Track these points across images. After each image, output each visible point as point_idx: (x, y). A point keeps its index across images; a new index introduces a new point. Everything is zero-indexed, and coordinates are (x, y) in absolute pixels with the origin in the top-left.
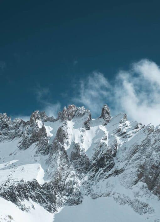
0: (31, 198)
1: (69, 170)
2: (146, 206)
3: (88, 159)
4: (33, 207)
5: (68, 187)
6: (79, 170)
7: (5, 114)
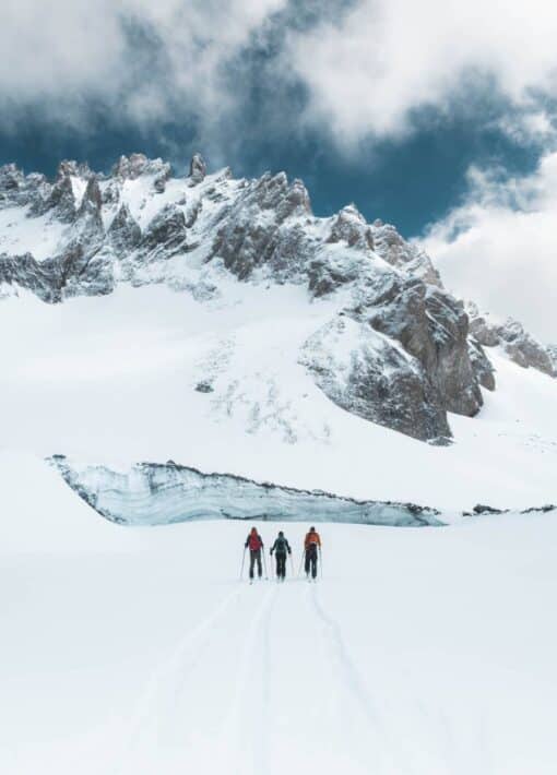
0: (17, 280)
1: (100, 244)
2: (213, 289)
3: (138, 228)
4: (17, 294)
5: (92, 269)
6: (120, 246)
7: (13, 166)
